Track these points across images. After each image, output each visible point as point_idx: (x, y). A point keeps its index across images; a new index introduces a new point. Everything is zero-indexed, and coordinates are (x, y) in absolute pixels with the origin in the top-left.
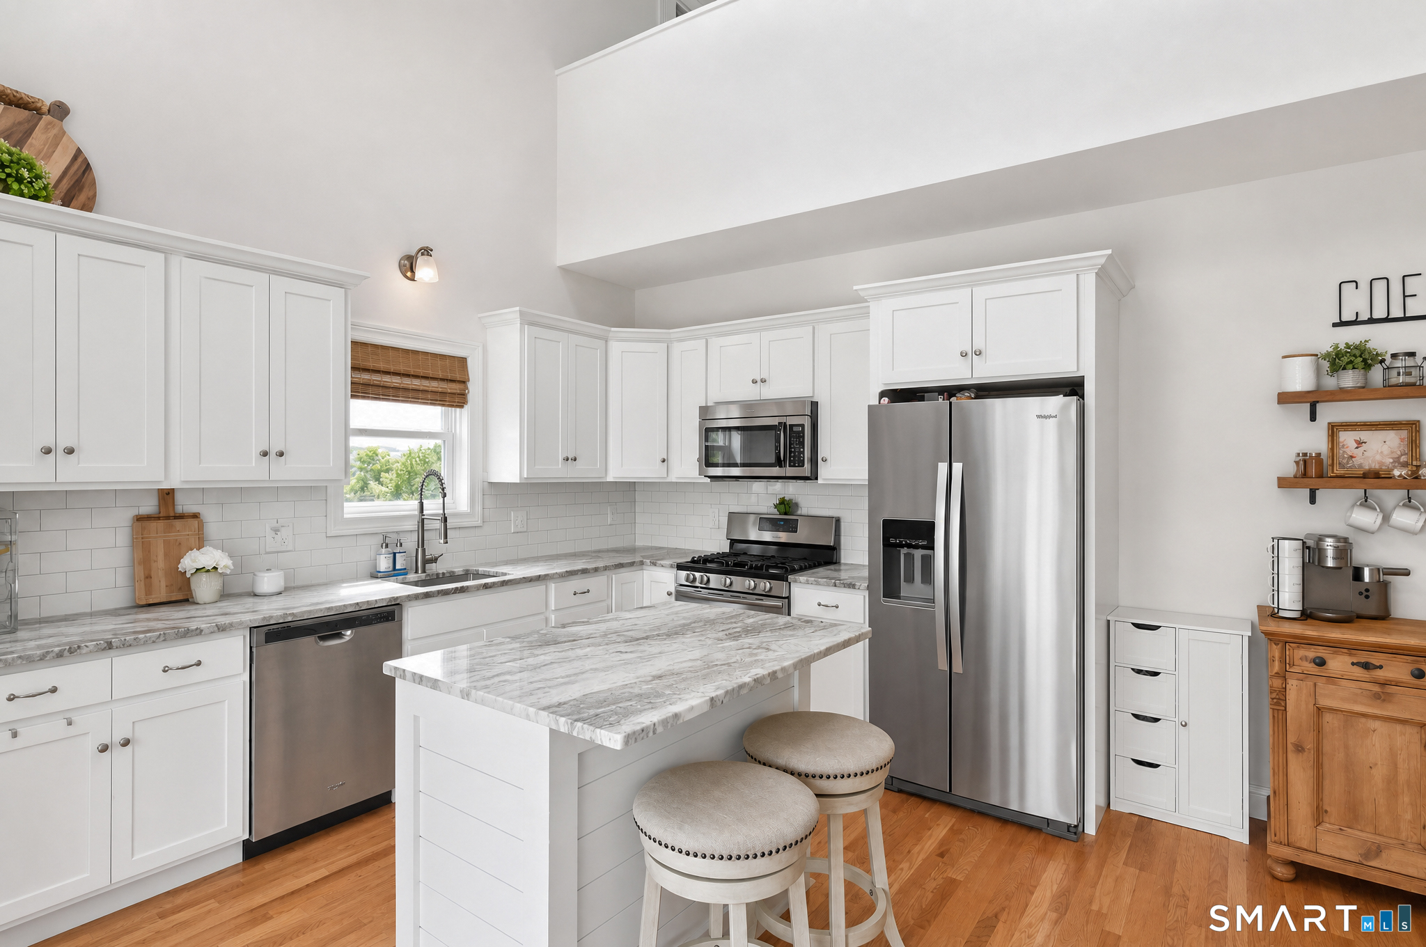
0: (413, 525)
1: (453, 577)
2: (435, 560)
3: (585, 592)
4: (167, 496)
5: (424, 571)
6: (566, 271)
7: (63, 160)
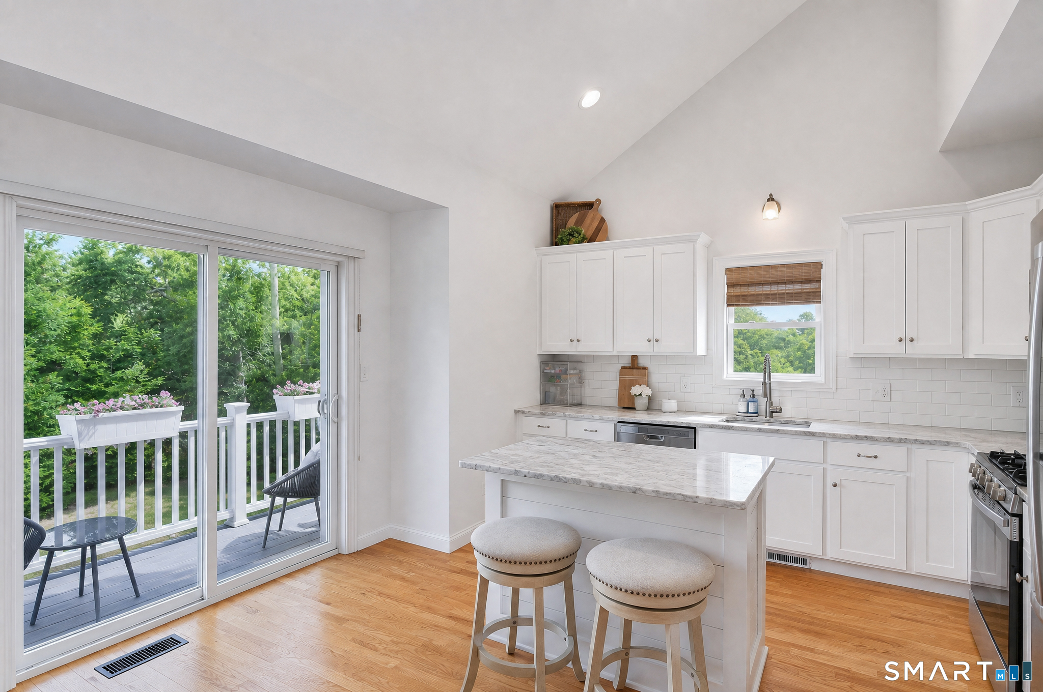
2: (780, 411)
4: (634, 358)
5: (771, 417)
7: (595, 224)
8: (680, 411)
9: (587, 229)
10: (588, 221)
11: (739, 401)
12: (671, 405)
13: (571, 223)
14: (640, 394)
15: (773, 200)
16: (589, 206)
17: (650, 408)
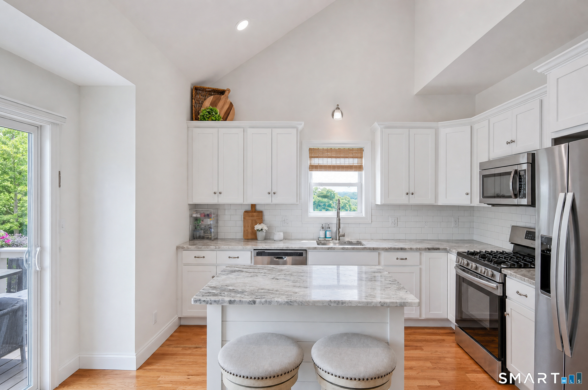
0: (335, 221)
1: (350, 243)
2: (344, 236)
3: (404, 259)
4: (253, 206)
5: (339, 240)
6: (416, 95)
7: (226, 107)
8: (285, 239)
9: (220, 110)
10: (220, 104)
11: (320, 231)
12: (278, 235)
13: (207, 103)
14: (262, 230)
15: (339, 109)
16: (222, 92)
17: (266, 239)
